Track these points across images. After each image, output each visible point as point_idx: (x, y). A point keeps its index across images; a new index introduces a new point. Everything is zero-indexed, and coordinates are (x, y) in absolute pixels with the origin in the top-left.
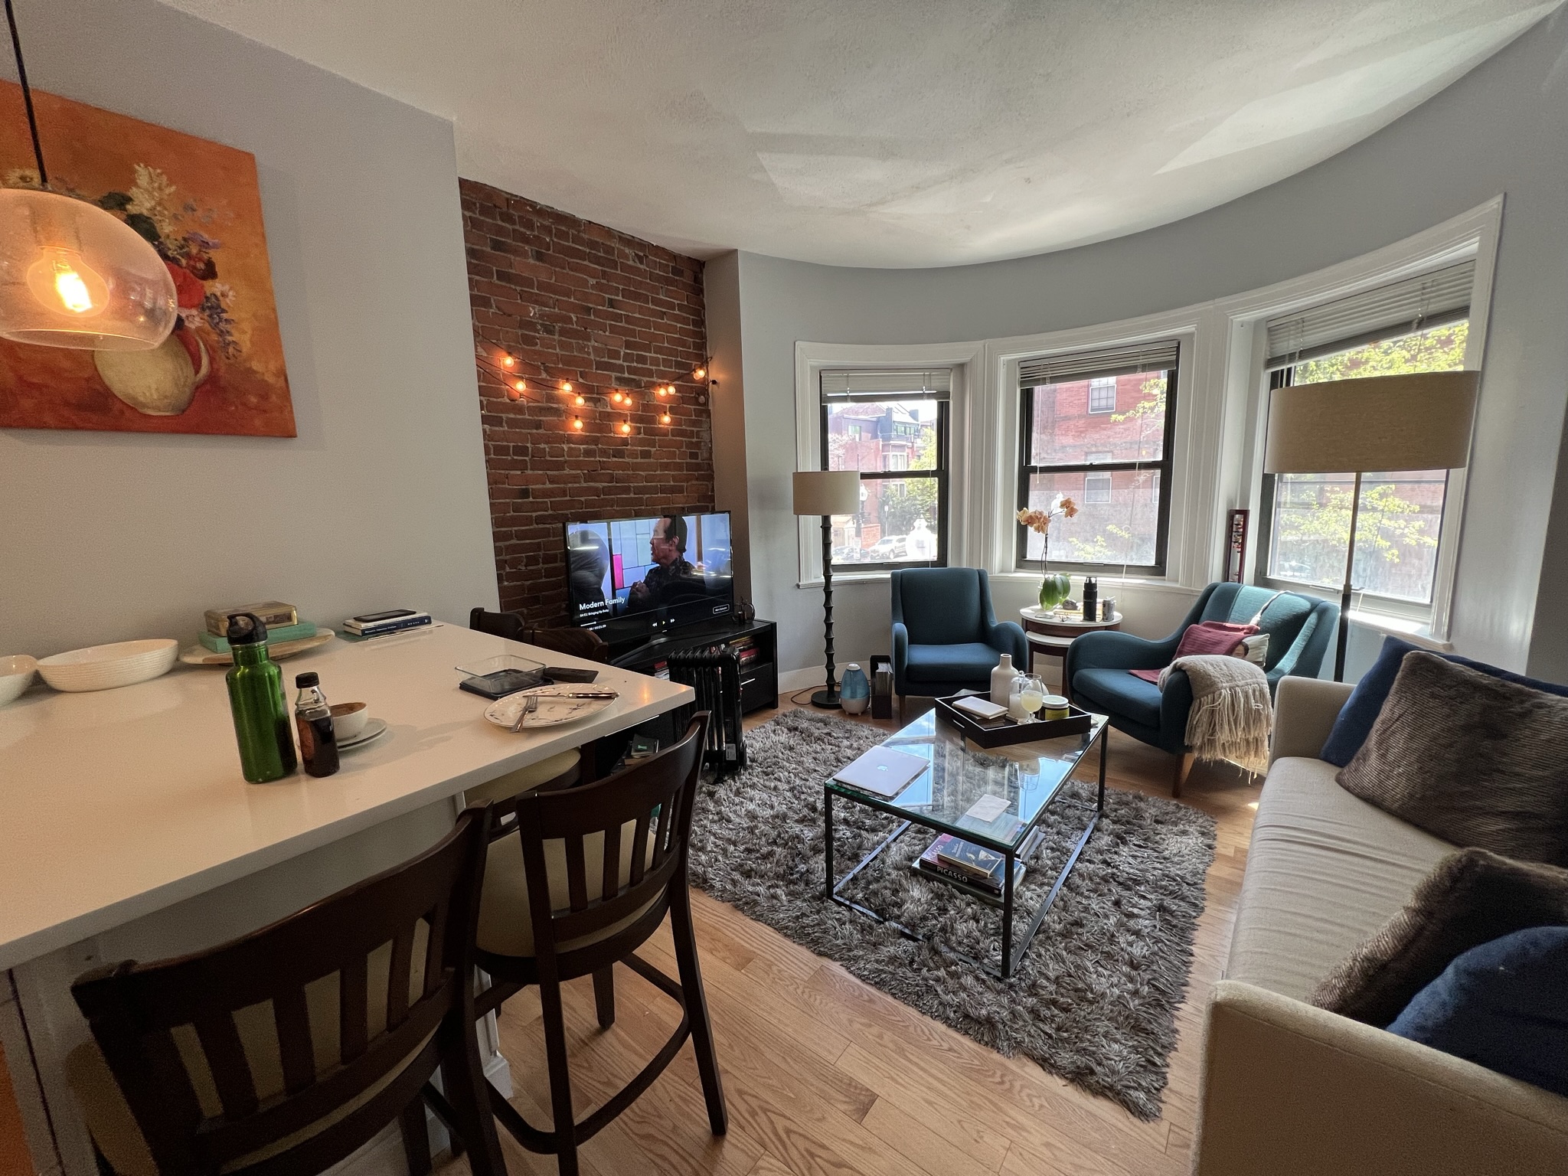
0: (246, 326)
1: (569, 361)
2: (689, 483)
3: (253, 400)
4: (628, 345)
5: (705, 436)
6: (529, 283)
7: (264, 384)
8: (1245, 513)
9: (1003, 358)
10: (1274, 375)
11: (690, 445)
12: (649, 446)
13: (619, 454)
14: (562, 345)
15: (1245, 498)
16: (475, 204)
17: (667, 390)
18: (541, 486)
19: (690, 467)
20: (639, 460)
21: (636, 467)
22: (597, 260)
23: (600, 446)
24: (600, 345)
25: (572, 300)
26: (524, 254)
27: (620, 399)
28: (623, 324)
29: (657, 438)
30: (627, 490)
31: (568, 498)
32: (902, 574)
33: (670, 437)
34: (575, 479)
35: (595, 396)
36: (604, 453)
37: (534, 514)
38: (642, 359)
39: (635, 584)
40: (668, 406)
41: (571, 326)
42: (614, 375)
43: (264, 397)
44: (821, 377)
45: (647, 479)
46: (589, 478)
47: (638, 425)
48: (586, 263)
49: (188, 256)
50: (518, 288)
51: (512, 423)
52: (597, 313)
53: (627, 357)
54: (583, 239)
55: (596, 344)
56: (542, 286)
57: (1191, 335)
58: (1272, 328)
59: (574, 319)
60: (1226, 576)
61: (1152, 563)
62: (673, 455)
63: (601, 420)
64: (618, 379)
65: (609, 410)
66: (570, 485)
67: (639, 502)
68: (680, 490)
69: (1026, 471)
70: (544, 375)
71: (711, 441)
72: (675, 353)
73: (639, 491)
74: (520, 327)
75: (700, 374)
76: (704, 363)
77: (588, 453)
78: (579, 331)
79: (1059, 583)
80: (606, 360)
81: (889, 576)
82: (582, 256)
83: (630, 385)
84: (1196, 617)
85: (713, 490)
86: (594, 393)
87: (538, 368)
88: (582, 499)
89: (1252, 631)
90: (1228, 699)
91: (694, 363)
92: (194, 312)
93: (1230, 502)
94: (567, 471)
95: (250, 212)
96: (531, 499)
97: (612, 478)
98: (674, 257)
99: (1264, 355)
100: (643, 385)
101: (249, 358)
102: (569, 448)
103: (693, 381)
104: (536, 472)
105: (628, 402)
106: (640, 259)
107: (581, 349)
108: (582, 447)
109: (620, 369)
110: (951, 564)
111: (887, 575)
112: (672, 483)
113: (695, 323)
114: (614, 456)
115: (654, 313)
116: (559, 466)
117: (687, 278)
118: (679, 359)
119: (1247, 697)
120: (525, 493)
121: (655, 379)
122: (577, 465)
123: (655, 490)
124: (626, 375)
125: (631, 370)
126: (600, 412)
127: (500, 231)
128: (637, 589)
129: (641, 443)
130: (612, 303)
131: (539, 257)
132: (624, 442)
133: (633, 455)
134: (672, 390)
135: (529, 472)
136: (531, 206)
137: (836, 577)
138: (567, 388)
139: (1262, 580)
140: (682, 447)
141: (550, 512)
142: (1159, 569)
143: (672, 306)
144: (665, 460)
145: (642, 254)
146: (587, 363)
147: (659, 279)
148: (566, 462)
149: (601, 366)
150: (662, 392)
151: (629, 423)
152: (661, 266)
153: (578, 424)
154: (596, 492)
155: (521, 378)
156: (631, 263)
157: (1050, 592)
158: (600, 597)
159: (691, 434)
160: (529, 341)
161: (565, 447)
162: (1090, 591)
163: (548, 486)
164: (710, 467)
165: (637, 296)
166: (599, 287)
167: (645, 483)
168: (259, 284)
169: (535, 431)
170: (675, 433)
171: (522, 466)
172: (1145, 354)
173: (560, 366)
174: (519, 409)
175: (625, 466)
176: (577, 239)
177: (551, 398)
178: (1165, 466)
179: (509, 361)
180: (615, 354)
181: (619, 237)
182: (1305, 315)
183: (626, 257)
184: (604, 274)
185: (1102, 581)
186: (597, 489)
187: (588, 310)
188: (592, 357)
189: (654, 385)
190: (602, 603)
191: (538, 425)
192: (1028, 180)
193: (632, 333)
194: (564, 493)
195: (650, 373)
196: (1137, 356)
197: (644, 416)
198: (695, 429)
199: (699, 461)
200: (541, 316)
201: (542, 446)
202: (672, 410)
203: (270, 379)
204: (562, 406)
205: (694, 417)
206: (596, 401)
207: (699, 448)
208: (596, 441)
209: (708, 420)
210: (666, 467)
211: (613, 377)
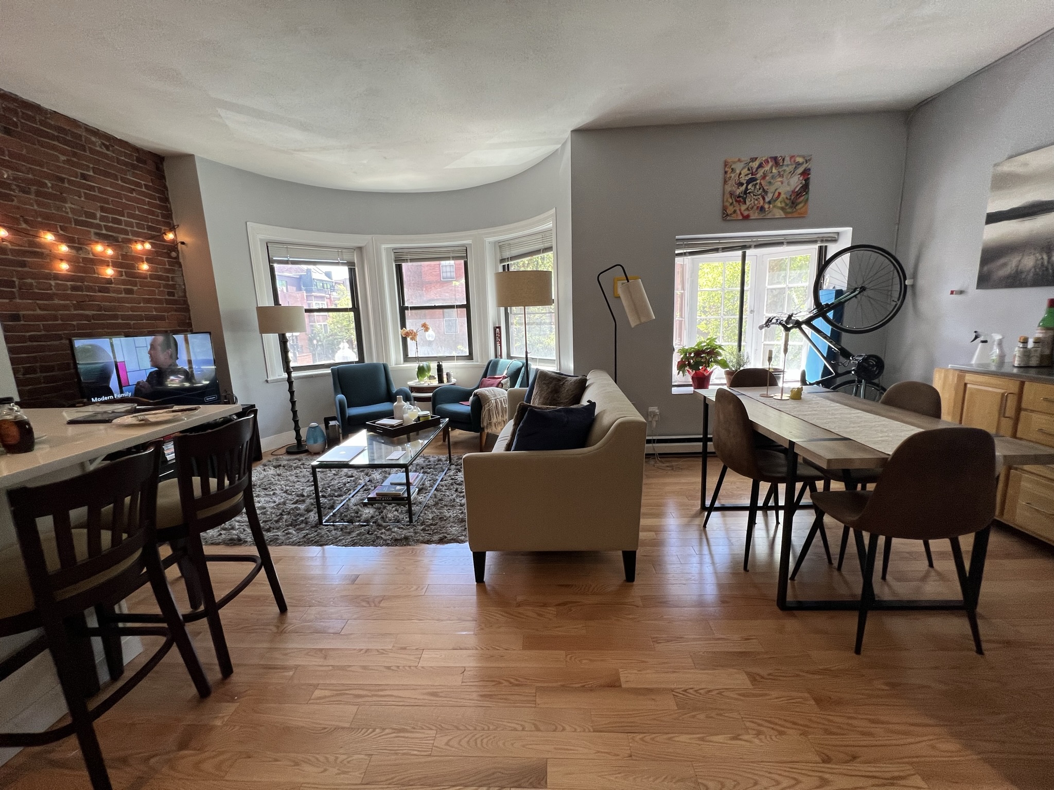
2: (170, 314)
4: (102, 209)
5: (179, 280)
8: (499, 328)
9: (383, 246)
10: (504, 266)
11: (166, 286)
12: (131, 285)
13: (106, 290)
14: (39, 204)
15: (499, 322)
17: (143, 245)
18: (32, 312)
19: (168, 302)
20: (123, 295)
21: (121, 300)
22: (66, 142)
23: (86, 283)
24: (77, 207)
25: (45, 170)
27: (101, 249)
28: (96, 194)
29: (137, 279)
30: (115, 317)
31: (62, 322)
32: (338, 369)
33: (149, 280)
34: (65, 307)
35: (76, 245)
36: (89, 289)
38: (119, 222)
39: (138, 383)
40: (145, 257)
41: (47, 190)
42: (93, 230)
44: (267, 246)
45: (132, 309)
46: (79, 306)
47: (120, 269)
48: (56, 143)
52: (71, 183)
53: (102, 219)
54: (51, 124)
55: (73, 206)
56: (14, 155)
57: (471, 244)
58: (500, 246)
59: (49, 185)
60: (496, 357)
61: (468, 354)
62: (153, 293)
63: (85, 264)
64: (96, 234)
65: (91, 256)
66: (61, 312)
67: (128, 326)
68: (162, 318)
69: (403, 309)
70: (24, 226)
71: (184, 284)
72: (146, 219)
73: (124, 317)
75: (170, 236)
76: (172, 228)
77: (74, 288)
78: (57, 195)
79: (425, 366)
80: (84, 219)
81: (330, 371)
82: (47, 135)
83: (108, 239)
84: (485, 376)
85: (190, 319)
86: (76, 243)
87: (17, 219)
88: (75, 323)
89: (504, 378)
90: (495, 404)
91: (163, 228)
93: (494, 323)
94: (56, 301)
96: (23, 322)
97: (100, 308)
98: (136, 149)
99: (499, 258)
100: (121, 240)
102: (57, 284)
103: (164, 241)
104: (25, 301)
105: (109, 252)
106: (107, 148)
107: (59, 208)
108: (69, 283)
109: (98, 227)
110: (367, 361)
111: (329, 371)
112: (154, 313)
113: (161, 199)
114: (100, 291)
115: (122, 188)
116: (50, 297)
117: (151, 166)
118: (150, 224)
119: (501, 403)
121: (130, 237)
122: (66, 297)
123: (140, 318)
124: (104, 232)
125: (107, 228)
126: (84, 258)
128: (141, 386)
129: (124, 282)
130: (84, 177)
132: (109, 281)
133: (118, 291)
134: (148, 246)
135: (18, 301)
137: (294, 375)
138: (48, 237)
139: (509, 357)
140: (160, 287)
141: (43, 333)
142: (470, 357)
143: (139, 185)
144: (147, 296)
145: (108, 144)
146: (68, 220)
147: (126, 164)
148: (54, 294)
149: (78, 222)
150: (139, 247)
151: (111, 267)
152: (126, 155)
153: (64, 266)
154: (87, 317)
156: (98, 148)
157: (421, 371)
159: (167, 279)
160: (6, 197)
161: (53, 283)
162: (440, 369)
163: (39, 312)
164: (185, 302)
165: (107, 174)
166: (68, 162)
167: (131, 313)
169: (20, 269)
170: (151, 276)
171: (10, 296)
172: (453, 251)
173: (39, 219)
175: (111, 300)
176: (45, 124)
177: (34, 244)
178: (467, 306)
180: (94, 216)
181: (85, 128)
182: (510, 242)
183: (94, 143)
184: (74, 153)
185: (445, 365)
186: (87, 316)
187: (62, 180)
188: (70, 215)
189: (130, 241)
190: (112, 397)
191: (23, 264)
192: (385, 158)
193: (106, 201)
194: (55, 318)
195: (126, 232)
196: (449, 252)
197: (125, 263)
198: (170, 275)
199: (176, 298)
200: (16, 179)
201: (29, 281)
202: (149, 261)
204: (46, 251)
205: (167, 267)
206: (78, 249)
207: (175, 289)
208: (82, 279)
209: (180, 269)
210: (148, 301)
211: (92, 232)
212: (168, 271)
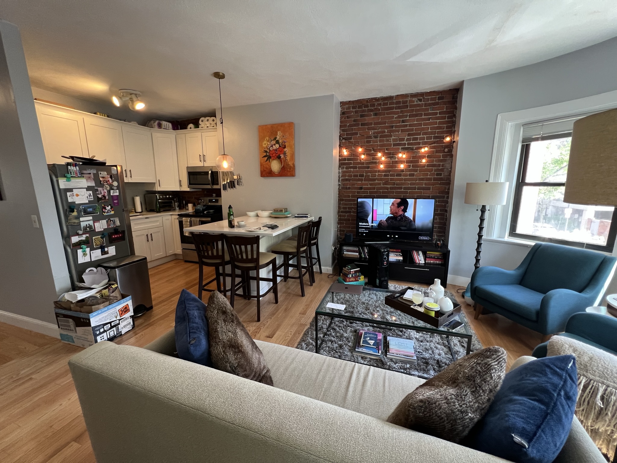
0: (289, 156)
1: (381, 146)
2: (434, 186)
3: (289, 170)
4: (409, 135)
5: (448, 166)
6: (371, 124)
7: (291, 167)
11: (437, 170)
12: (414, 172)
13: (400, 175)
14: (380, 141)
16: (356, 106)
17: (425, 149)
18: (367, 186)
19: (435, 179)
20: (408, 177)
21: (405, 180)
22: (399, 108)
23: (391, 173)
24: (396, 138)
25: (387, 125)
26: (371, 115)
27: (402, 156)
28: (408, 128)
29: (418, 168)
30: (401, 188)
31: (376, 190)
32: (541, 246)
33: (426, 167)
34: (380, 184)
36: (391, 175)
37: (363, 195)
38: (415, 139)
39: (381, 220)
40: (427, 155)
41: (385, 134)
42: (400, 147)
43: (290, 169)
45: (411, 184)
46: (385, 184)
47: (410, 164)
48: (394, 110)
49: (283, 145)
50: (367, 127)
51: (359, 168)
52: (396, 127)
53: (408, 140)
54: (394, 102)
55: (394, 138)
56: (375, 124)
59: (386, 131)
62: (427, 175)
63: (392, 164)
64: (402, 148)
65: (397, 160)
66: (377, 186)
68: (429, 189)
70: (372, 152)
71: (451, 168)
72: (434, 133)
73: (405, 188)
74: (366, 139)
75: (448, 139)
76: (452, 134)
77: (385, 175)
78: (388, 135)
80: (398, 142)
82: (393, 108)
83: (408, 150)
86: (390, 155)
87: (371, 150)
88: (381, 191)
91: (445, 135)
92: (282, 155)
94: (377, 181)
95: (292, 135)
96: (363, 190)
97: (394, 184)
98: (440, 92)
100: (414, 149)
101: (289, 162)
102: (379, 174)
103: (444, 143)
104: (366, 182)
105: (404, 156)
106: (420, 100)
107: (388, 141)
108: (383, 174)
109: (405, 144)
112: (424, 186)
113: (449, 117)
114: (396, 176)
115: (425, 119)
116: (374, 180)
117: (448, 99)
118: (437, 135)
120: (361, 188)
121: (421, 146)
122: (381, 180)
123: (415, 188)
124: (407, 146)
125: (408, 144)
126: (392, 161)
127: (364, 111)
128: (382, 222)
129: (410, 171)
130: (403, 121)
131: (376, 114)
132: (402, 171)
133: (406, 175)
135: (363, 182)
136: (374, 99)
138: (380, 155)
140: (432, 171)
141: (369, 194)
143: (436, 114)
144: (422, 177)
145: (422, 98)
146: (390, 145)
147: (430, 105)
148: (376, 179)
149: (394, 145)
150: (423, 150)
151: (405, 164)
152: (432, 99)
153: (382, 166)
154: (387, 188)
155: (364, 154)
156: (415, 103)
158: (367, 222)
159: (439, 165)
160: (368, 142)
161: (377, 174)
163: (369, 186)
164: (449, 179)
165: (416, 115)
166: (399, 117)
167: (410, 186)
168: (292, 147)
169: (367, 170)
170: (428, 166)
171: (362, 180)
173: (379, 148)
174: (363, 163)
175: (401, 180)
176: (392, 103)
177: (374, 159)
179: (360, 150)
180: (403, 139)
181: (411, 95)
183: (414, 102)
184: (401, 111)
187: (392, 127)
188: (392, 143)
189: (419, 148)
190: (367, 224)
191: (368, 168)
193: (412, 130)
194: (374, 188)
195: (419, 144)
197: (413, 161)
198: (441, 163)
199: (442, 176)
200: (374, 133)
201: (369, 174)
202: (428, 157)
203: (291, 165)
204: (377, 161)
205: (441, 158)
206: (391, 158)
207: (443, 171)
208: (389, 171)
209: (451, 159)
210: (422, 179)
211: (400, 148)
212: (441, 161)
